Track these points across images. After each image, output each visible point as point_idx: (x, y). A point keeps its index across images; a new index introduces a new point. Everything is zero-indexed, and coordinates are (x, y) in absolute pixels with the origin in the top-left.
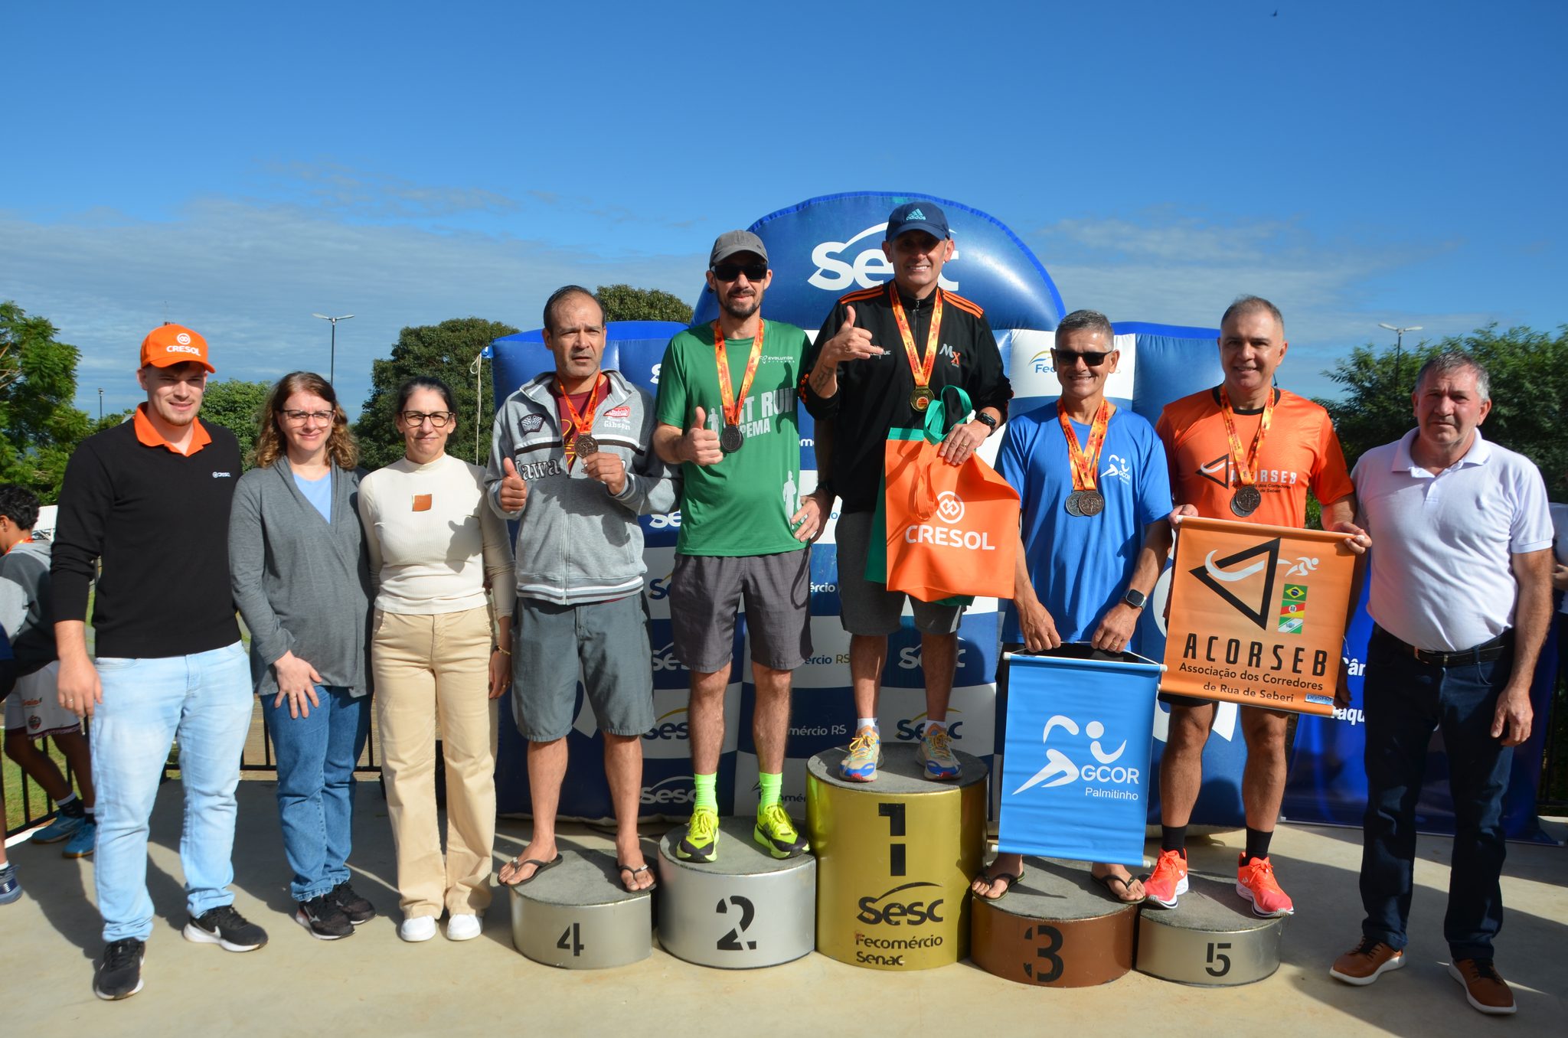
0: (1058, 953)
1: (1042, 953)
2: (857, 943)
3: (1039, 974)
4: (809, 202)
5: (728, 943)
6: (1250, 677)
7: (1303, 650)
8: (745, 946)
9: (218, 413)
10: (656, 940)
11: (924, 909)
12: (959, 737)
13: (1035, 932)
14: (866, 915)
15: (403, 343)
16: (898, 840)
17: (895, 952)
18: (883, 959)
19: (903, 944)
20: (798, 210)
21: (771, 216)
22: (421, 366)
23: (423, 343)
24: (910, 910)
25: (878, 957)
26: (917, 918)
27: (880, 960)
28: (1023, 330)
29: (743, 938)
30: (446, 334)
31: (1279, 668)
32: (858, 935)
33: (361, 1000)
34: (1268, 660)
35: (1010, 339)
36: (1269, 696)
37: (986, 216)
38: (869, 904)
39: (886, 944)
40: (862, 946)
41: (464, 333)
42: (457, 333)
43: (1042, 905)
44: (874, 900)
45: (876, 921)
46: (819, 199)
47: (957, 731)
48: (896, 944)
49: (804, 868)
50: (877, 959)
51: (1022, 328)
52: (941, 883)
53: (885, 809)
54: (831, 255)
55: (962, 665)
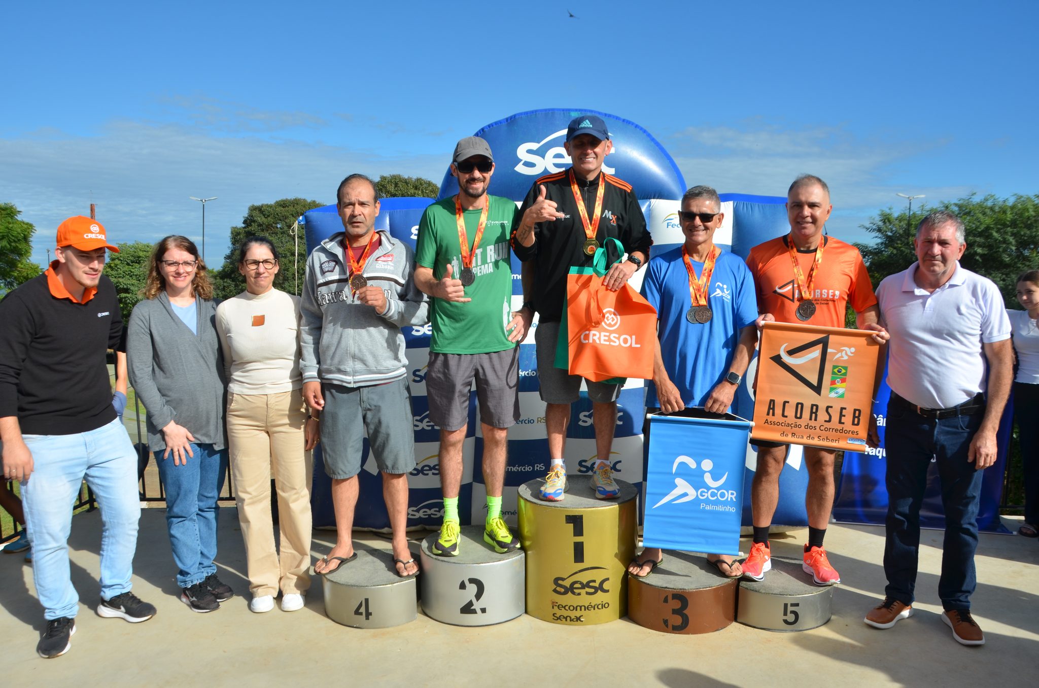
0: (685, 612)
1: (675, 612)
2: (553, 608)
3: (673, 626)
4: (515, 116)
5: (468, 609)
6: (811, 428)
7: (845, 409)
8: (479, 611)
9: (128, 264)
10: (420, 608)
11: (597, 584)
12: (620, 471)
13: (670, 598)
14: (558, 589)
15: (251, 216)
16: (579, 539)
17: (578, 613)
18: (570, 618)
19: (583, 608)
20: (507, 121)
21: (489, 126)
22: (263, 230)
23: (264, 215)
24: (587, 585)
25: (567, 617)
26: (593, 590)
27: (568, 618)
28: (658, 200)
29: (477, 606)
30: (279, 209)
31: (829, 421)
32: (553, 603)
33: (225, 652)
34: (822, 416)
35: (649, 206)
36: (823, 439)
37: (633, 124)
38: (560, 582)
39: (572, 608)
40: (556, 610)
41: (291, 208)
42: (287, 208)
43: (674, 581)
44: (563, 579)
45: (565, 593)
46: (521, 114)
47: (618, 467)
48: (579, 608)
49: (519, 557)
50: (566, 618)
51: (657, 198)
52: (607, 567)
53: (570, 519)
54: (530, 151)
55: (621, 423)
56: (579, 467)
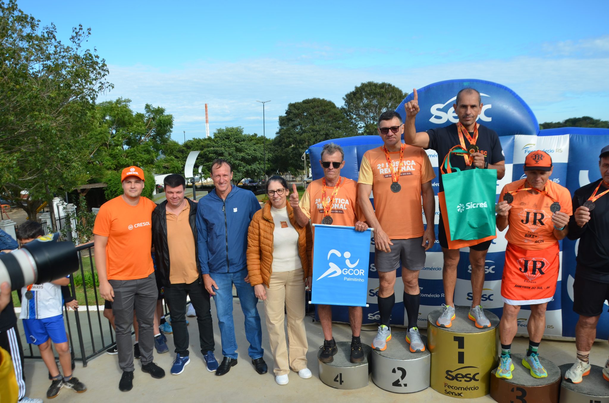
0: (524, 398)
1: (518, 397)
2: (445, 387)
5: (396, 384)
8: (403, 385)
10: (370, 378)
11: (471, 376)
12: (492, 300)
13: (515, 390)
14: (448, 376)
15: (289, 109)
16: (461, 350)
17: (460, 391)
19: (463, 389)
22: (296, 117)
23: (296, 109)
24: (466, 376)
26: (469, 379)
27: (454, 394)
28: (519, 135)
29: (402, 382)
30: (304, 105)
32: (445, 384)
35: (514, 139)
38: (450, 373)
39: (456, 388)
40: (447, 388)
41: (311, 104)
42: (309, 104)
43: (519, 379)
44: (451, 372)
45: (452, 379)
47: (491, 298)
48: (460, 388)
49: (426, 357)
50: (452, 393)
51: (519, 134)
52: (478, 367)
53: (456, 339)
54: (438, 109)
55: (494, 272)
56: (467, 297)
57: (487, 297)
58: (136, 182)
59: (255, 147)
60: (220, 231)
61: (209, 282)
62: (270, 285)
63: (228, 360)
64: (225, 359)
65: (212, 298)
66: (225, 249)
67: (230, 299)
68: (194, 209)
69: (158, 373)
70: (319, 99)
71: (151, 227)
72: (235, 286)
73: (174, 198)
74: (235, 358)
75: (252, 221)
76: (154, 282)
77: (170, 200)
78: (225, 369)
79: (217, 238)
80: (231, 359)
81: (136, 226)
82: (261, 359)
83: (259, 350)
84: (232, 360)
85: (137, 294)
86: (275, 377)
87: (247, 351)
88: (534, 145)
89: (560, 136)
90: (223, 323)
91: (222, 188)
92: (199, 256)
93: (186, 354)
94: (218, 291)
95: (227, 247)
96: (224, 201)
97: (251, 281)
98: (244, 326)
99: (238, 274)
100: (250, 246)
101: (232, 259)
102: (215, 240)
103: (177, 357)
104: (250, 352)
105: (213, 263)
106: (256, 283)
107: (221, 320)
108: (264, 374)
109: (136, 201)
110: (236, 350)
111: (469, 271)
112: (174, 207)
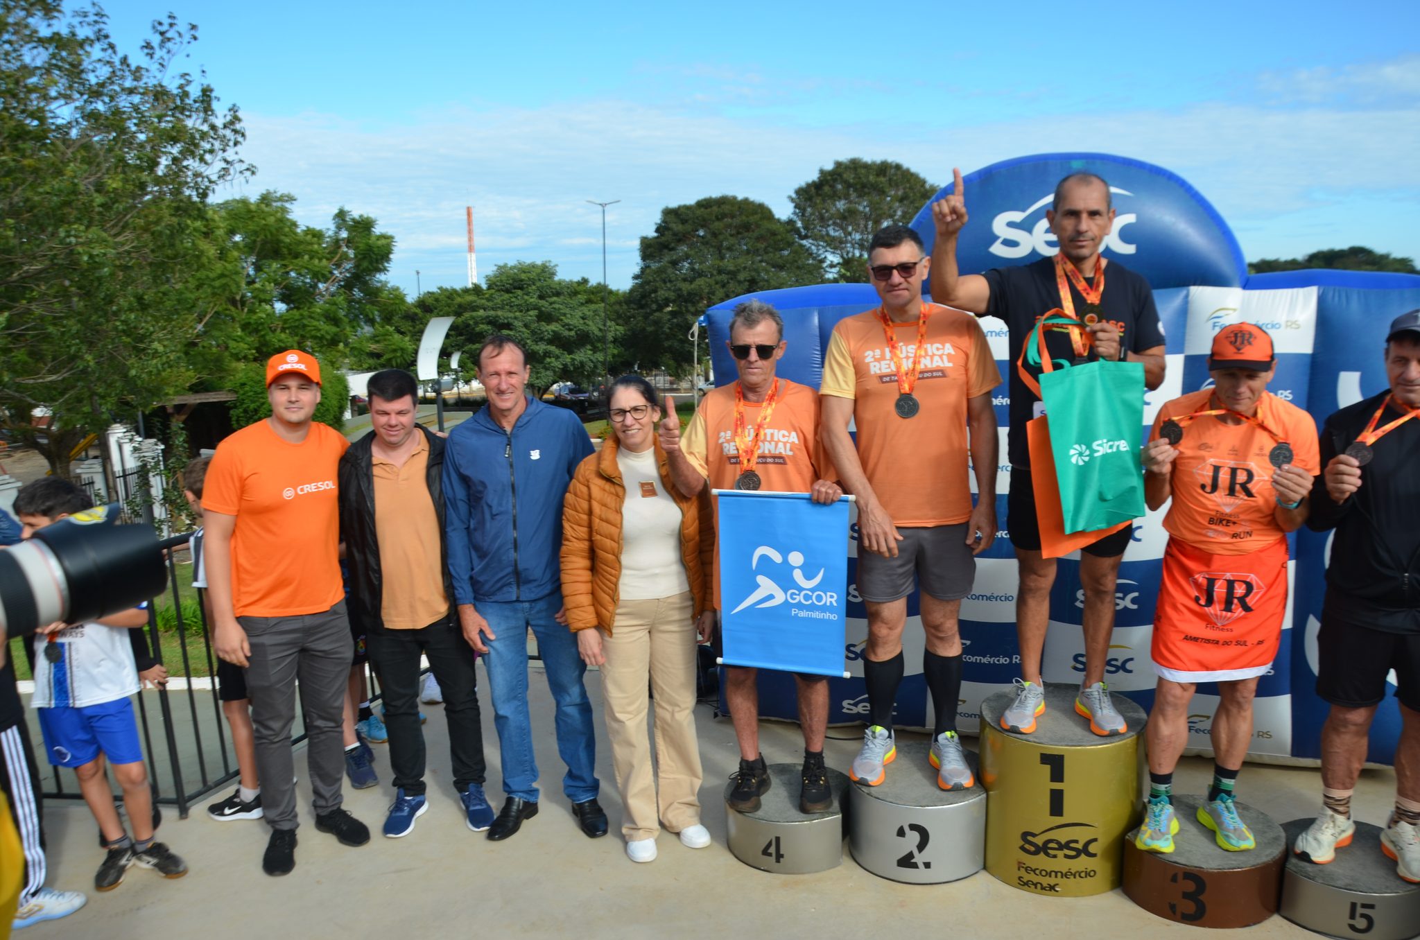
0: (1201, 898)
1: (1186, 895)
2: (1019, 869)
3: (1183, 913)
5: (906, 861)
8: (921, 865)
10: (846, 849)
11: (1080, 846)
12: (1130, 672)
13: (1180, 877)
14: (1027, 846)
15: (664, 221)
16: (1057, 786)
17: (1052, 881)
18: (1042, 885)
19: (1059, 874)
22: (679, 241)
23: (681, 221)
24: (1067, 846)
25: (1037, 883)
26: (1073, 853)
27: (1039, 886)
28: (1200, 288)
29: (919, 858)
30: (698, 212)
32: (1019, 863)
35: (1187, 296)
38: (1030, 838)
39: (1044, 873)
40: (1023, 873)
41: (715, 208)
42: (709, 210)
43: (1190, 851)
45: (1036, 853)
47: (1129, 666)
48: (1053, 874)
49: (974, 801)
50: (1035, 885)
51: (1199, 285)
52: (1096, 824)
53: (1046, 759)
54: (1011, 225)
55: (1135, 607)
56: (1073, 663)
57: (1119, 663)
58: (301, 388)
59: (585, 310)
60: (500, 504)
61: (474, 622)
62: (614, 631)
63: (516, 804)
64: (510, 801)
65: (479, 661)
66: (511, 546)
67: (521, 662)
68: (439, 453)
69: (354, 834)
70: (735, 198)
71: (336, 493)
72: (535, 632)
73: (391, 426)
74: (532, 800)
75: (574, 481)
76: (344, 622)
77: (382, 431)
78: (510, 824)
79: (492, 519)
80: (525, 802)
81: (302, 490)
82: (594, 802)
83: (589, 780)
84: (527, 804)
85: (304, 651)
86: (626, 843)
87: (562, 785)
88: (1235, 310)
89: (1295, 290)
90: (505, 718)
91: (504, 403)
92: (450, 561)
93: (420, 789)
94: (496, 644)
95: (515, 541)
96: (508, 432)
97: (570, 621)
98: (554, 725)
99: (541, 605)
100: (568, 540)
101: (526, 569)
102: (488, 525)
103: (398, 798)
104: (567, 787)
105: (481, 579)
106: (580, 625)
107: (501, 712)
108: (599, 836)
109: (300, 433)
110: (535, 781)
111: (1079, 604)
112: (392, 446)
